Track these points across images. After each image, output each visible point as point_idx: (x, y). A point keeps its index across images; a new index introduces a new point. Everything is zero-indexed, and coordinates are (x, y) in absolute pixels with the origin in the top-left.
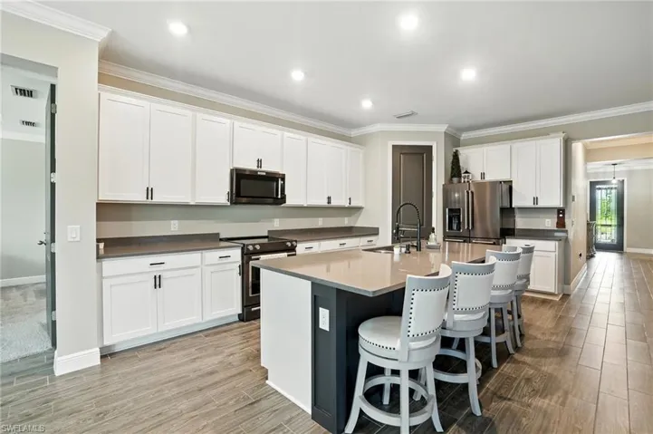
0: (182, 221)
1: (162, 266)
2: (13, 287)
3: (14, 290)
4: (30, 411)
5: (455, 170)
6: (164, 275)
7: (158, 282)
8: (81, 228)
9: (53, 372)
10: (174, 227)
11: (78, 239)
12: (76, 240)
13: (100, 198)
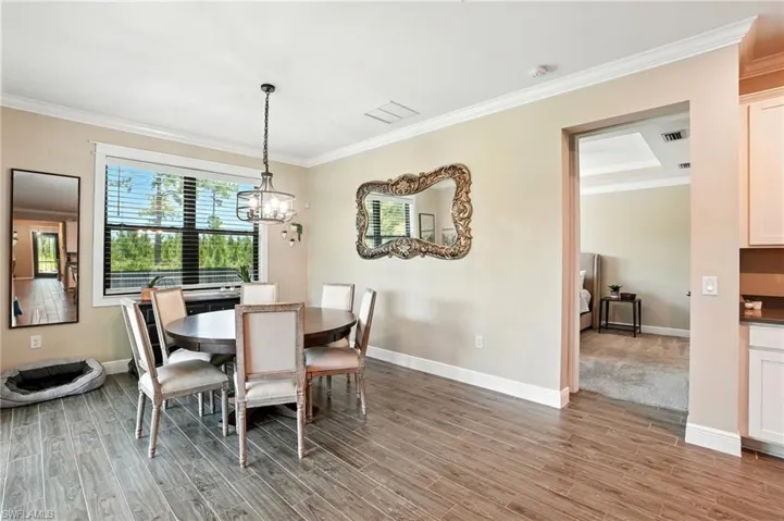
2: (674, 337)
3: (675, 341)
4: (653, 459)
8: (718, 280)
9: (683, 436)
11: (715, 293)
12: (712, 293)
13: (751, 243)
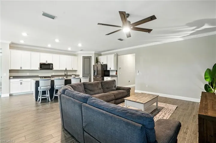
0: (30, 73)
1: (22, 81)
5: (97, 61)
6: (23, 82)
7: (21, 83)
10: (28, 74)
13: (10, 69)
